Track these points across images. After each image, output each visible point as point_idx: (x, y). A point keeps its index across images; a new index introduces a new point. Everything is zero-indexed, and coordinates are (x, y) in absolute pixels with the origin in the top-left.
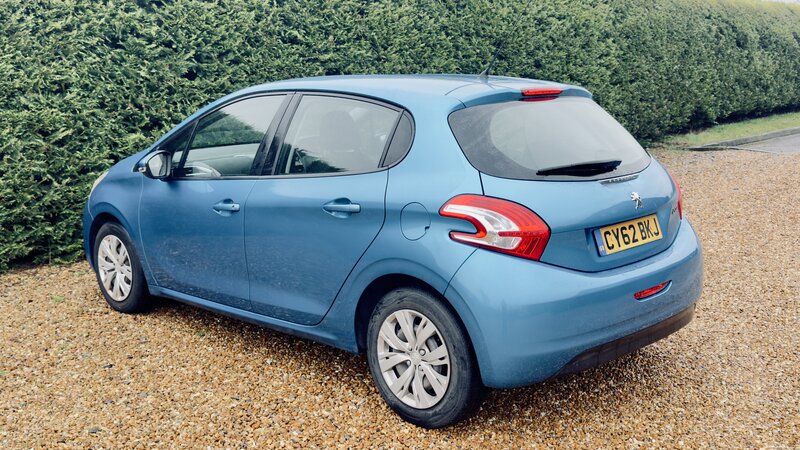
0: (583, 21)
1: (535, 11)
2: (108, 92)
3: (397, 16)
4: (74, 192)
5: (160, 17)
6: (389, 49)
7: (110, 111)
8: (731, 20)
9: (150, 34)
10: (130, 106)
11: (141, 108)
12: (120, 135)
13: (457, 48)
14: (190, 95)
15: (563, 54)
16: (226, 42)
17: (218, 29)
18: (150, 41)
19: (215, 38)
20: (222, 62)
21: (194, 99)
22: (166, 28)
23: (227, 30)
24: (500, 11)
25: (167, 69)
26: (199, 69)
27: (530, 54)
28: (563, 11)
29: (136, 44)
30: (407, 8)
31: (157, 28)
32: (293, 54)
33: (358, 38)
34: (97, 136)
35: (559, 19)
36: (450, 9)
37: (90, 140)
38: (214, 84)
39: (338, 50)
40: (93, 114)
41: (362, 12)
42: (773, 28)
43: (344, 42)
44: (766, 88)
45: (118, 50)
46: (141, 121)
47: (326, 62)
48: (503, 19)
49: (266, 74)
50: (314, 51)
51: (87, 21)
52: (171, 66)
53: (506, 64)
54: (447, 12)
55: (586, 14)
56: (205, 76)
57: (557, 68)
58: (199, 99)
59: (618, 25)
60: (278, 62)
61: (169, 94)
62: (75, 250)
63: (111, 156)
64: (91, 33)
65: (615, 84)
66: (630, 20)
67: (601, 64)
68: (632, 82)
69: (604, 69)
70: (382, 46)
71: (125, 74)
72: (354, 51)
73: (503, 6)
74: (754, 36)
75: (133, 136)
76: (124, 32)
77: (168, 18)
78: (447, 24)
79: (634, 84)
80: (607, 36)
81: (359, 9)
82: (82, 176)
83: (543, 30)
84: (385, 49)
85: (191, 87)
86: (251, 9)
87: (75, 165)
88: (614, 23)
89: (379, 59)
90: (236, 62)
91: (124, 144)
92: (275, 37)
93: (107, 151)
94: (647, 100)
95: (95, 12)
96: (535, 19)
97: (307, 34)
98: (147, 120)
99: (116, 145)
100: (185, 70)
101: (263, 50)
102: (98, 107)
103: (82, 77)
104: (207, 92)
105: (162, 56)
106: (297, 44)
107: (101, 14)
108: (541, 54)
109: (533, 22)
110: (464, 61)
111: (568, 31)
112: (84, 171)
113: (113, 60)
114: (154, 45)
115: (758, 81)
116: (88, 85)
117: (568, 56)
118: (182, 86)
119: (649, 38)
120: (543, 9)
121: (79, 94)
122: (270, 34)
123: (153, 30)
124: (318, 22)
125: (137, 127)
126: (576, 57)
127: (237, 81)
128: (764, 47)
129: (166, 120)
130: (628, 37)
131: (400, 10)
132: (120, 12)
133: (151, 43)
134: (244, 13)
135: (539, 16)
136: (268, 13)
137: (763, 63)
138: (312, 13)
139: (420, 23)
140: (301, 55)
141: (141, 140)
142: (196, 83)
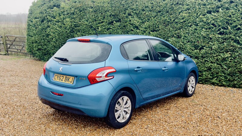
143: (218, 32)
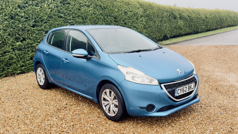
0: (136, 12)
1: (124, 10)
2: (11, 31)
3: (88, 11)
4: (2, 59)
5: (25, 11)
6: (87, 19)
7: (12, 36)
8: (172, 12)
9: (22, 15)
10: (17, 35)
11: (20, 35)
12: (14, 43)
13: (105, 19)
14: (33, 32)
15: (131, 21)
16: (43, 17)
17: (41, 14)
18: (22, 17)
19: (40, 16)
20: (42, 23)
21: (35, 33)
22: (26, 14)
23: (43, 14)
24: (115, 10)
25: (27, 25)
26: (35, 25)
27: (123, 21)
28: (131, 10)
29: (18, 18)
30: (91, 9)
31: (24, 14)
32: (61, 20)
33: (79, 16)
34: (8, 43)
35: (130, 12)
36: (102, 9)
37: (6, 44)
38: (40, 29)
39: (73, 19)
40: (7, 37)
41: (79, 10)
42: (183, 14)
43: (75, 17)
44: (181, 29)
45: (13, 20)
46: (20, 39)
47: (70, 22)
48: (116, 12)
49: (54, 26)
50: (67, 20)
51: (5, 12)
52: (28, 24)
53: (117, 23)
54: (101, 10)
55: (137, 11)
56: (37, 26)
57: (130, 24)
58: (36, 33)
59: (145, 14)
60: (57, 23)
61: (27, 31)
62: (3, 75)
63: (12, 49)
64: (6, 16)
65: (145, 29)
66: (148, 12)
67: (141, 24)
68: (149, 28)
69: (142, 25)
70: (85, 19)
71: (15, 26)
72: (77, 20)
73: (116, 8)
74: (178, 16)
75: (18, 43)
76: (15, 15)
77: (27, 11)
78: (102, 13)
79: (149, 29)
80: (142, 16)
81: (78, 9)
82: (4, 54)
83: (126, 15)
84: (86, 19)
85: (34, 30)
86: (49, 9)
87: (2, 51)
88: (144, 13)
89: (84, 22)
90: (46, 23)
91: (16, 45)
92: (56, 16)
93: (11, 47)
94: (153, 33)
95: (7, 9)
96: (124, 12)
97: (65, 15)
98: (22, 38)
99: (13, 45)
100: (32, 25)
101: (53, 19)
102: (8, 35)
103: (4, 27)
104: (38, 31)
105: (26, 21)
106: (62, 18)
107: (8, 10)
108: (126, 21)
109: (123, 13)
110: (107, 23)
111: (132, 15)
112: (5, 53)
113: (12, 22)
114: (23, 19)
115: (179, 28)
116: (5, 29)
117: (133, 22)
118: (31, 29)
119: (152, 17)
120: (126, 9)
121: (3, 32)
122: (55, 15)
123: (23, 14)
124: (68, 12)
125: (19, 41)
126: (135, 22)
127: (46, 28)
128: (181, 19)
129: (27, 39)
130: (147, 17)
131: (90, 9)
132: (13, 9)
133: (22, 18)
134: (47, 10)
135: (125, 11)
136: (54, 10)
137: (181, 23)
138: (66, 10)
139: (95, 12)
140: (63, 21)
141: (20, 44)
142: (35, 28)
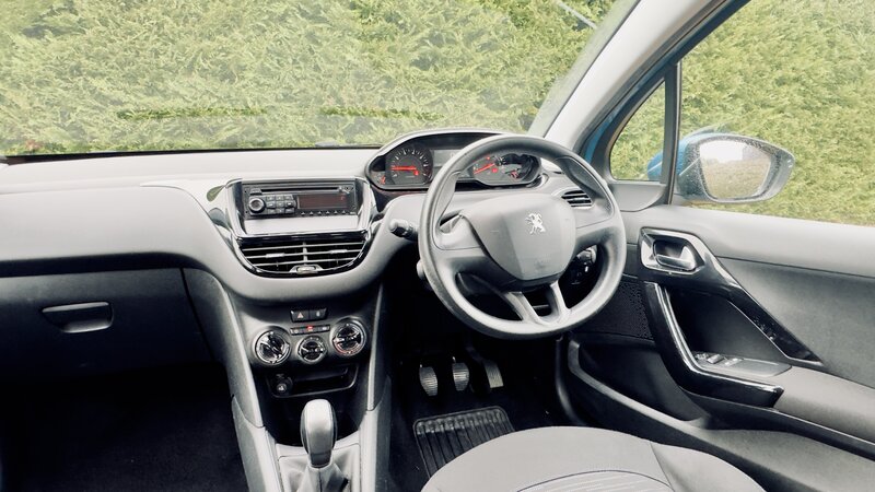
143: (415, 56)
